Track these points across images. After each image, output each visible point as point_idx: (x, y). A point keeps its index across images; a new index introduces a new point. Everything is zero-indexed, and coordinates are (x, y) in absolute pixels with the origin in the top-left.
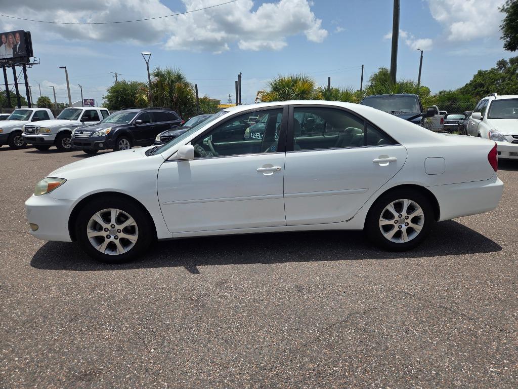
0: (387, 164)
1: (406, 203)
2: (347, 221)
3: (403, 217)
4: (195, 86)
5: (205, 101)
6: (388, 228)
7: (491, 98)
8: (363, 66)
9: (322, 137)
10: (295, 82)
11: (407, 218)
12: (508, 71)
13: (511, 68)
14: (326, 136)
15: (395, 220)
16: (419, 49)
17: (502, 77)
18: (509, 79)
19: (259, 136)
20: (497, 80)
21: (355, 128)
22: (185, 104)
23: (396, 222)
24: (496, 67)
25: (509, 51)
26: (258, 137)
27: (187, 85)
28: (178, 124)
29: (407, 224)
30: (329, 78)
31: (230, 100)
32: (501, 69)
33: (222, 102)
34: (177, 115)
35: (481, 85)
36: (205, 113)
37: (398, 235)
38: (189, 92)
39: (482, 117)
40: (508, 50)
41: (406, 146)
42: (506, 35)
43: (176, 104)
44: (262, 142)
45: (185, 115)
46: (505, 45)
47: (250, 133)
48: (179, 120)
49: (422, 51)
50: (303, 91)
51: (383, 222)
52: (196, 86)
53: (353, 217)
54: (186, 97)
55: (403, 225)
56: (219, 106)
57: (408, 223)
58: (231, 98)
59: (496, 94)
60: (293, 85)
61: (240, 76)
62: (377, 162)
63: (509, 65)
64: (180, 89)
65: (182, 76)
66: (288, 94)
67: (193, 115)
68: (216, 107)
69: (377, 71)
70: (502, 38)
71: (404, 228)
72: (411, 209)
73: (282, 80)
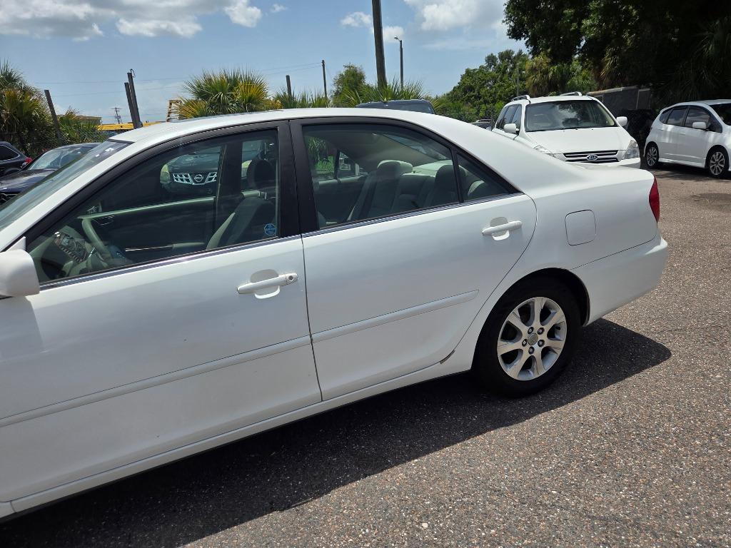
0: (507, 235)
1: (539, 303)
2: (442, 361)
3: (535, 331)
4: (44, 94)
5: (69, 119)
6: (511, 357)
7: (524, 103)
8: (323, 62)
9: (335, 181)
10: (234, 82)
11: (541, 331)
12: (498, 69)
13: (502, 65)
14: (341, 180)
15: (523, 338)
16: (396, 38)
17: (493, 77)
18: (501, 80)
19: (190, 178)
20: (488, 81)
21: (400, 162)
22: (31, 127)
23: (525, 343)
24: (484, 64)
25: (514, 40)
26: (188, 180)
27: (26, 91)
28: (18, 164)
29: (541, 343)
30: (288, 78)
31: (118, 117)
32: (491, 66)
33: (103, 121)
34: (14, 148)
35: (471, 89)
36: (73, 140)
37: (528, 365)
38: (34, 105)
39: (517, 130)
40: (513, 38)
41: (531, 194)
42: (509, 18)
43: (10, 128)
44: (215, 202)
45: (33, 147)
46: (509, 31)
47: (171, 174)
48: (20, 156)
49: (401, 41)
50: (250, 98)
51: (504, 347)
52: (47, 92)
53: (453, 352)
54: (29, 114)
55: (536, 346)
56: (99, 128)
57: (542, 341)
58: (119, 114)
59: (528, 97)
60: (231, 89)
61: (130, 76)
62: (489, 235)
63: (499, 62)
64: (13, 99)
65: (15, 76)
66: (225, 104)
67: (51, 146)
68: (94, 130)
69: (343, 71)
70: (504, 22)
71: (538, 351)
72: (545, 314)
73: (210, 80)
